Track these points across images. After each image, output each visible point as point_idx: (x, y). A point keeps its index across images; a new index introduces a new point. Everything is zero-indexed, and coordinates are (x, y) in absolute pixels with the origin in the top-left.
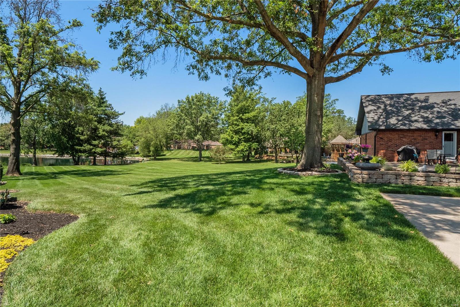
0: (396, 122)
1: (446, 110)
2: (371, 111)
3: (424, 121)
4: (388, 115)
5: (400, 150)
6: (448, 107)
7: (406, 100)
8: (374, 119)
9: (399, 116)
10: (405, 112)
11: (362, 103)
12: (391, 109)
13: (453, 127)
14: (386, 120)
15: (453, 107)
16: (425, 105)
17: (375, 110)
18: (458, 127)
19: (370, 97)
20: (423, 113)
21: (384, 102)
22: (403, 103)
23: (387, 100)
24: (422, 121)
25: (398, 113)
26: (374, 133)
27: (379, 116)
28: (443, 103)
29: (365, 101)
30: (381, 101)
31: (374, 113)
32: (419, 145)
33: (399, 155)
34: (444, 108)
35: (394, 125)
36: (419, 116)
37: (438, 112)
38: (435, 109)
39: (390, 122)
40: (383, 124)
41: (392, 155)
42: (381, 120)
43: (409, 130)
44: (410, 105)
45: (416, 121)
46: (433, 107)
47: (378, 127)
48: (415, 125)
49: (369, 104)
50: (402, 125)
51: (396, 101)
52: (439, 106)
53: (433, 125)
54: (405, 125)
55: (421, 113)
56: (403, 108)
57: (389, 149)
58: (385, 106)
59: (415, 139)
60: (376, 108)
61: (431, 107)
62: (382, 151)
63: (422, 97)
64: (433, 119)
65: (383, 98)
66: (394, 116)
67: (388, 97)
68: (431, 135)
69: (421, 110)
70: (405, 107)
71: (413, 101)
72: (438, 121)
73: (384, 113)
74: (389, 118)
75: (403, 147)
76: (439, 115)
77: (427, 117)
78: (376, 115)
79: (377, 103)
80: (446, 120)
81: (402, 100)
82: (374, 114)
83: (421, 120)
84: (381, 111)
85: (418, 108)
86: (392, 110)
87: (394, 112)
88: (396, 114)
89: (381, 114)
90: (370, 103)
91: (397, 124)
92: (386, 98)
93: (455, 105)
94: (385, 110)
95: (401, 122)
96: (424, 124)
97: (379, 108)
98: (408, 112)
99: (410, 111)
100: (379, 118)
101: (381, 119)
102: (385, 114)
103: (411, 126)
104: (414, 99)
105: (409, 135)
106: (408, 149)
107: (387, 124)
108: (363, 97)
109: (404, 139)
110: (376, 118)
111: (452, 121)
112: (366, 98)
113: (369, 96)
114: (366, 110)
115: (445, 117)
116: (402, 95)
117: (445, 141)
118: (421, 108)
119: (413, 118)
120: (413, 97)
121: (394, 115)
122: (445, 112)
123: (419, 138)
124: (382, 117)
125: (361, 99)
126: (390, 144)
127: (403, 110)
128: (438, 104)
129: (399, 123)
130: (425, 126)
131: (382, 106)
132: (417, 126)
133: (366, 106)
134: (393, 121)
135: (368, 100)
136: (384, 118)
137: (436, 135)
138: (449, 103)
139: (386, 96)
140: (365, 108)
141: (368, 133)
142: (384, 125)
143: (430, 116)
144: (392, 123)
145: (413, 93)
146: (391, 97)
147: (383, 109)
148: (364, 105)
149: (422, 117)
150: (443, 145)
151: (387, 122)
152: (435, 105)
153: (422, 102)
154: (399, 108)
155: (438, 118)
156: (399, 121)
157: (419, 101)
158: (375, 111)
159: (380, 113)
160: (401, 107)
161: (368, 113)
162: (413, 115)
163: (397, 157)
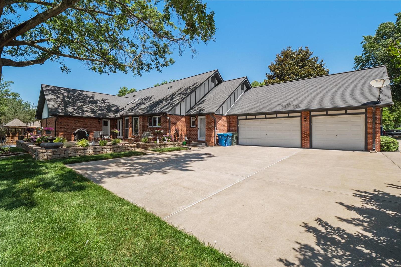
0: (72, 111)
1: (104, 105)
2: (51, 99)
3: (91, 112)
4: (66, 104)
5: (76, 132)
6: (105, 103)
7: (80, 95)
8: (54, 107)
9: (75, 106)
10: (79, 103)
11: (42, 91)
12: (68, 100)
13: (108, 117)
14: (65, 109)
15: (108, 104)
16: (92, 101)
17: (55, 99)
18: (111, 117)
19: (50, 87)
20: (91, 105)
21: (62, 94)
22: (77, 97)
23: (65, 93)
24: (90, 112)
25: (73, 104)
26: (54, 119)
27: (59, 105)
28: (103, 101)
29: (45, 90)
30: (60, 92)
31: (54, 101)
32: (88, 128)
33: (75, 136)
34: (103, 104)
35: (71, 113)
36: (88, 108)
37: (100, 106)
38: (98, 104)
39: (68, 110)
40: (62, 111)
41: (70, 136)
42: (60, 108)
43: (82, 117)
44: (82, 99)
45: (87, 111)
46: (97, 103)
47: (58, 113)
48: (86, 114)
49: (50, 93)
50: (77, 113)
51: (72, 94)
52: (100, 102)
53: (97, 115)
54: (79, 113)
55: (90, 106)
56: (78, 101)
57: (67, 132)
58: (64, 97)
59: (86, 124)
60: (55, 98)
61: (95, 102)
62: (61, 133)
63: (90, 95)
64: (97, 110)
65: (62, 90)
66: (71, 106)
67: (66, 90)
68: (96, 121)
69: (89, 104)
70: (79, 100)
71: (84, 96)
72: (100, 112)
73: (63, 103)
74: (67, 107)
75: (78, 130)
76: (101, 108)
77: (94, 109)
78: (56, 103)
79: (56, 93)
80: (104, 112)
81: (76, 94)
82: (54, 102)
83: (89, 110)
84: (60, 100)
85: (87, 102)
86: (70, 101)
87: (70, 103)
88: (72, 105)
89: (60, 103)
90: (50, 92)
91: (73, 112)
92: (64, 90)
93: (109, 103)
94: (63, 100)
95: (76, 111)
96: (91, 113)
97: (58, 97)
98: (81, 104)
99: (82, 104)
100: (59, 106)
101: (61, 107)
102: (64, 103)
103: (83, 114)
104: (85, 95)
105: (82, 121)
106: (82, 131)
107: (65, 111)
108: (43, 86)
109: (79, 124)
110: (56, 106)
111: (108, 113)
112: (46, 87)
113: (49, 86)
114: (47, 98)
115: (103, 110)
116: (75, 91)
117: (104, 125)
118: (90, 102)
119: (84, 109)
120: (84, 93)
121: (71, 105)
122: (104, 106)
123: (89, 123)
124: (61, 106)
125: (42, 88)
126: (67, 127)
127: (78, 102)
128: (100, 101)
129: (75, 111)
130: (92, 115)
131: (61, 97)
132: (87, 114)
133: (47, 95)
134: (70, 109)
135: (48, 89)
136: (63, 106)
137: (99, 122)
138: (106, 101)
139: (64, 89)
140: (46, 96)
141: (49, 118)
142: (63, 112)
143: (95, 108)
144: (70, 111)
145: (84, 90)
146: (68, 91)
147: (62, 99)
148: (45, 93)
149: (90, 109)
150: (103, 128)
151: (65, 110)
152: (98, 101)
153: (90, 98)
154: (74, 100)
155: (100, 110)
156: (75, 110)
157: (88, 97)
158: (55, 100)
159: (60, 102)
160: (76, 99)
161: (49, 100)
162: (84, 107)
163: (74, 137)
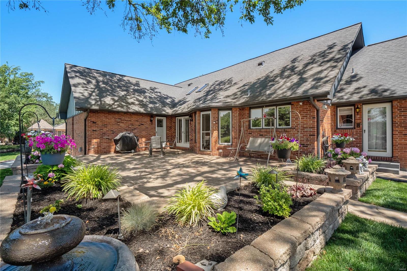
0: (112, 102)
1: (155, 96)
2: (79, 84)
3: (139, 104)
4: (102, 93)
5: (118, 137)
6: (156, 94)
7: (120, 80)
8: (83, 95)
9: (115, 96)
10: (120, 92)
11: (66, 73)
12: (104, 87)
13: (164, 113)
14: (100, 99)
15: (159, 94)
16: (138, 89)
17: (84, 84)
18: (168, 113)
19: (77, 68)
20: (137, 96)
21: (95, 78)
22: (117, 83)
23: (99, 76)
24: (138, 104)
25: (113, 93)
26: (84, 115)
27: (90, 92)
28: (151, 89)
29: (70, 71)
30: (91, 75)
31: (83, 87)
32: (136, 131)
33: (116, 144)
34: (153, 94)
35: (110, 105)
36: (134, 99)
37: (150, 98)
38: (147, 94)
39: (105, 102)
40: (96, 103)
41: (108, 145)
42: (92, 97)
43: (127, 113)
44: (124, 86)
45: (133, 103)
46: (144, 92)
47: (89, 106)
48: (133, 108)
49: (76, 76)
50: (119, 106)
51: (109, 79)
52: (149, 92)
53: (149, 110)
54: (122, 107)
55: (136, 96)
56: (118, 88)
57: (104, 137)
58: (98, 82)
59: (132, 125)
60: (85, 82)
61: (142, 92)
62: (95, 141)
63: (134, 81)
64: (148, 103)
65: (95, 73)
66: (109, 95)
67: (100, 73)
68: (147, 119)
69: (135, 93)
70: (119, 87)
71: (126, 83)
72: (151, 105)
73: (96, 90)
74: (104, 97)
75: (121, 134)
76: (151, 100)
77: (142, 101)
78: (86, 90)
79: (87, 77)
80: (157, 105)
81: (115, 79)
82: (83, 89)
83: (137, 103)
84: (92, 86)
85: (132, 91)
86: (106, 88)
87: (108, 90)
88: (111, 93)
89: (92, 90)
90: (78, 74)
91: (113, 104)
92: (97, 73)
93: (160, 93)
94: (97, 86)
95: (118, 103)
96: (140, 107)
97: (89, 82)
98: (123, 93)
99: (125, 93)
100: (91, 95)
101: (94, 96)
102: (98, 91)
103: (129, 108)
104: (127, 81)
105: (126, 119)
106: (127, 137)
107: (101, 103)
108: (68, 66)
109: (121, 125)
110: (86, 94)
111: (162, 107)
112: (71, 67)
113: (76, 66)
114: (72, 82)
115: (156, 103)
116: (113, 75)
117: (157, 127)
118: (135, 91)
119: (129, 100)
120: (125, 78)
121: (108, 93)
122: (155, 98)
123: (137, 123)
124: (94, 94)
125: (65, 68)
126: (105, 130)
127: (118, 90)
128: (148, 90)
129: (116, 103)
130: (142, 110)
131: (94, 82)
132: (135, 109)
133: (72, 78)
134: (108, 100)
135: (75, 71)
136: (97, 95)
137: (151, 121)
138: (156, 91)
139: (98, 71)
140: (70, 80)
141: (76, 116)
142: (98, 105)
143: (144, 100)
144: (108, 102)
145: (124, 75)
146: (104, 74)
147: (95, 85)
148: (69, 75)
149: (138, 100)
150: (156, 131)
151: (101, 101)
152: (146, 90)
153: (134, 85)
154: (113, 87)
155: (151, 103)
156: (116, 101)
157: (131, 83)
158: (84, 86)
159: (92, 88)
160: (115, 86)
161: (75, 86)
162: (129, 97)
163: (114, 147)
